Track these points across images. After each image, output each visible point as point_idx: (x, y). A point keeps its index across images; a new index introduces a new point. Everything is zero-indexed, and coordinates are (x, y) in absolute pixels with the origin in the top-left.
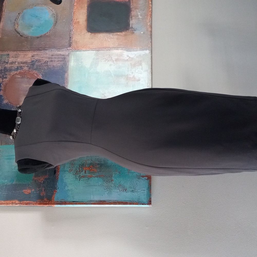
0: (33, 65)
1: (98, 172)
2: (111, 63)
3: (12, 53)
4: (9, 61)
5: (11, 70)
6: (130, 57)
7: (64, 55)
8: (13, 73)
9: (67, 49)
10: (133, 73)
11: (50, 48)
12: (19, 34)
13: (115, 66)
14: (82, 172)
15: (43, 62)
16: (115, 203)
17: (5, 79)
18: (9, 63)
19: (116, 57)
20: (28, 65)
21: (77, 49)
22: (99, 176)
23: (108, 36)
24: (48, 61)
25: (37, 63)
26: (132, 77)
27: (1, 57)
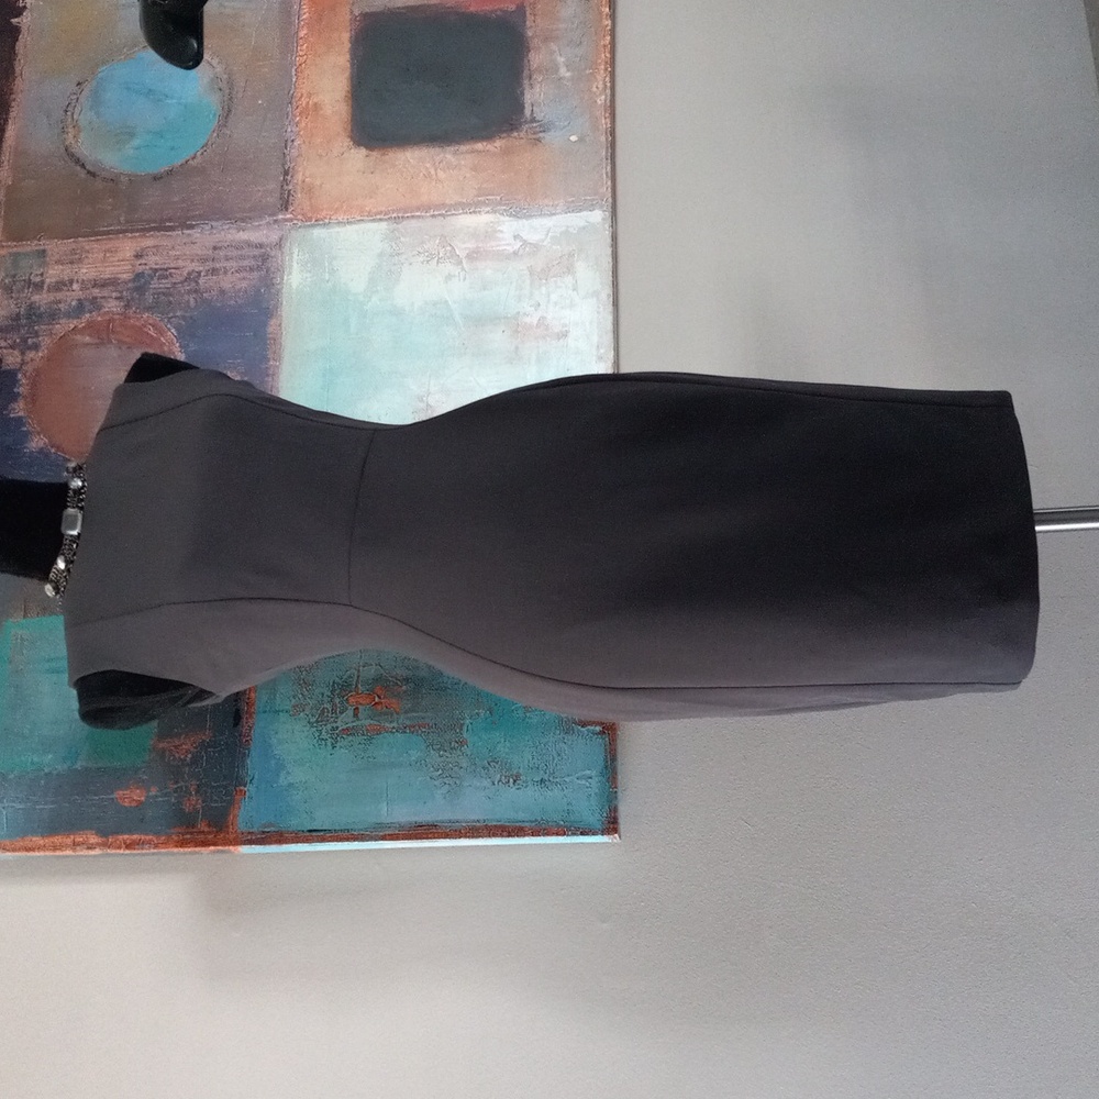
0: (141, 290)
1: (406, 712)
2: (448, 267)
3: (55, 247)
4: (48, 280)
5: (53, 316)
6: (525, 243)
7: (261, 246)
8: (63, 326)
9: (276, 221)
10: (539, 305)
11: (205, 217)
12: (83, 166)
13: (465, 279)
14: (341, 713)
15: (182, 279)
16: (473, 832)
17: (34, 352)
18: (45, 287)
19: (471, 245)
20: (121, 292)
21: (314, 219)
22: (410, 727)
23: (438, 159)
24: (199, 273)
25: (155, 284)
26: (535, 322)
27: (15, 264)
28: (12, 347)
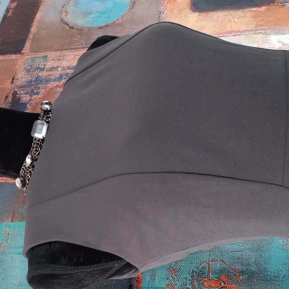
3: (52, 55)
4: (47, 67)
5: (47, 81)
6: (284, 44)
8: (50, 85)
17: (36, 95)
18: (45, 70)
23: (234, 15)
27: (33, 61)
28: (26, 94)
